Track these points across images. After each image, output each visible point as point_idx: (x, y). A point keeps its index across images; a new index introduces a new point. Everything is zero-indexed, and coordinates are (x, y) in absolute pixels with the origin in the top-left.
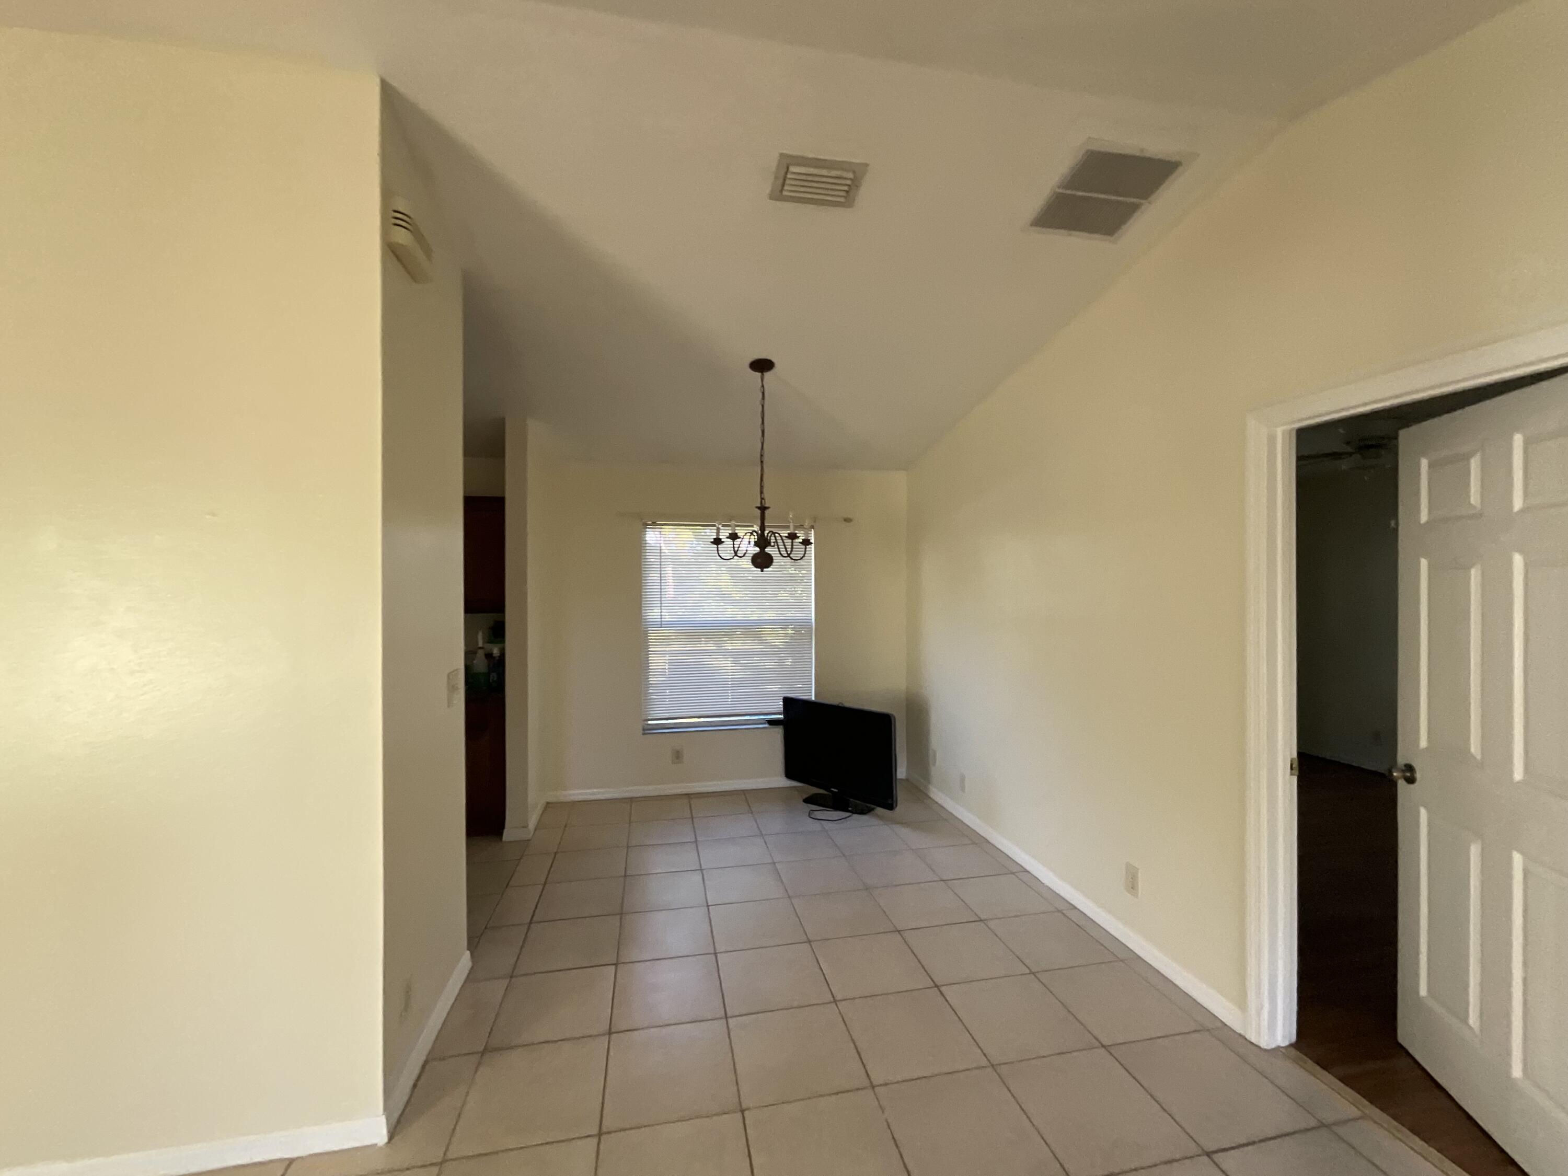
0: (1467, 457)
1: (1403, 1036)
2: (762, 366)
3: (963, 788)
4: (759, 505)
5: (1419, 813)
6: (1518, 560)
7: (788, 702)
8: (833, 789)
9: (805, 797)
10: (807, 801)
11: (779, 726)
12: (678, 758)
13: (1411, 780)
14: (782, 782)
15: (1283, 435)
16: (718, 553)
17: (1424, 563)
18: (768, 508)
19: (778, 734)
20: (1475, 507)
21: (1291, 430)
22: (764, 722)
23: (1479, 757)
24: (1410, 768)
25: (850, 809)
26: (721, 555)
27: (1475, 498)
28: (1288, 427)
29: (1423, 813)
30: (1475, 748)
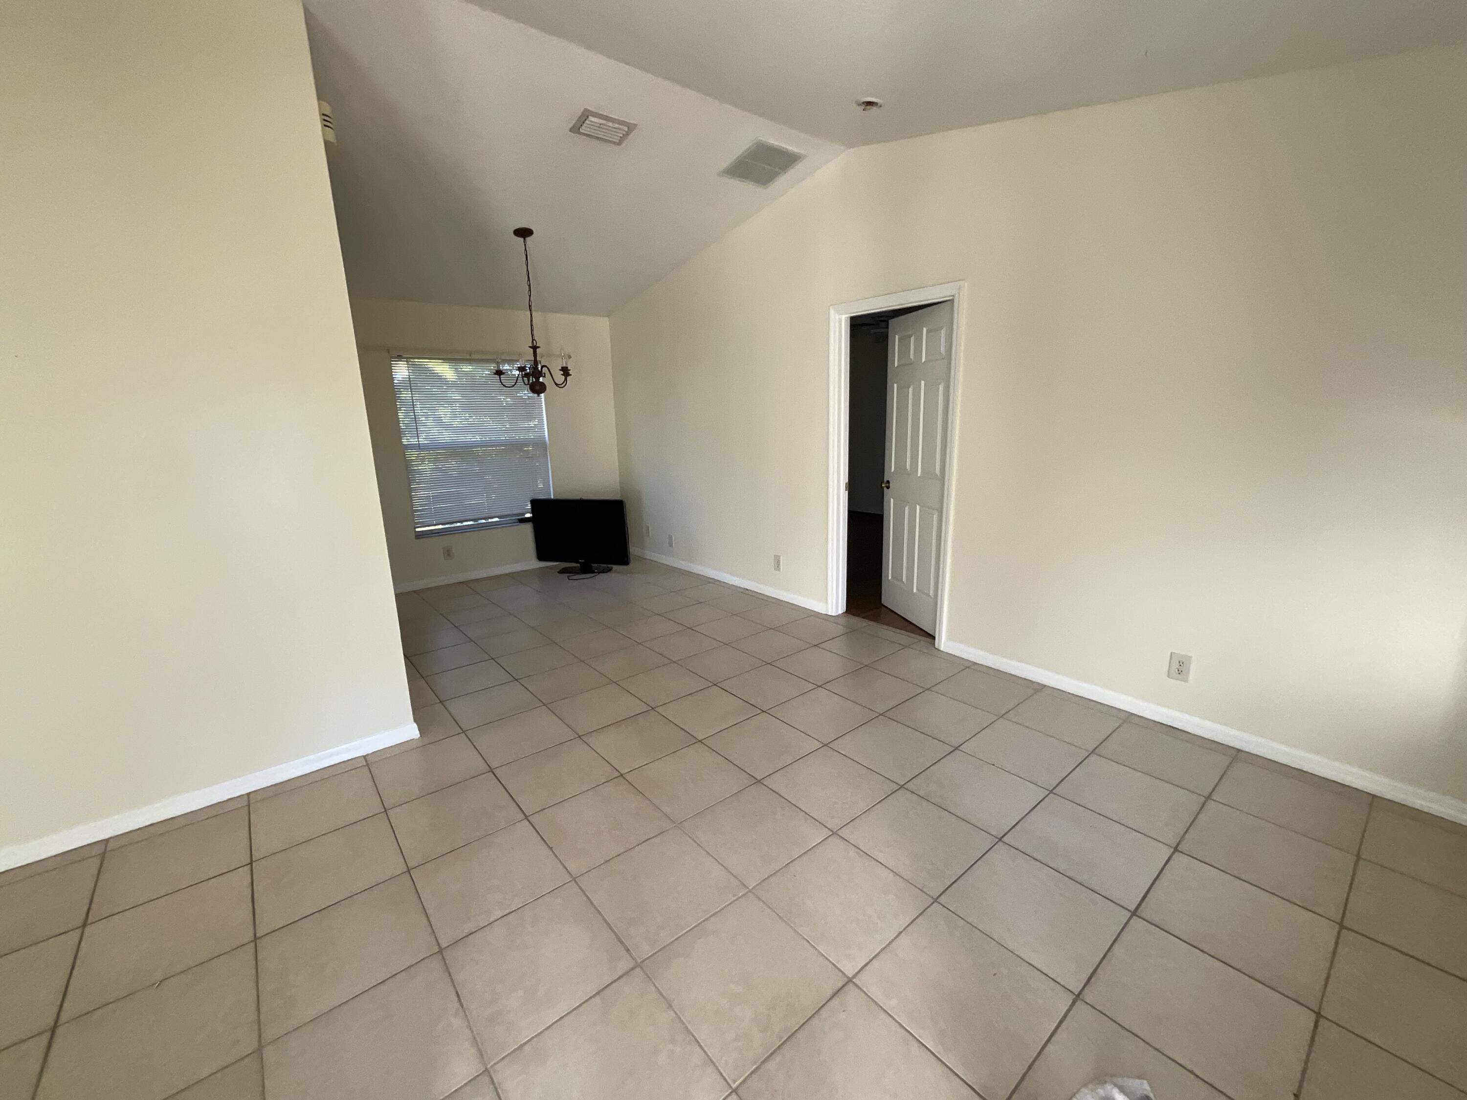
0: (910, 337)
1: (884, 601)
2: (524, 233)
3: (671, 545)
4: (531, 345)
5: (890, 500)
6: (923, 383)
7: (534, 502)
8: (580, 561)
9: (558, 570)
10: (560, 572)
11: (529, 523)
12: (449, 555)
13: (888, 487)
14: (535, 564)
15: (846, 320)
16: (501, 382)
17: (895, 385)
18: (539, 347)
19: (528, 528)
20: (911, 359)
21: (848, 318)
22: (516, 521)
23: (909, 470)
24: (888, 482)
25: (596, 571)
26: (503, 383)
27: (912, 356)
28: (847, 316)
29: (892, 500)
30: (908, 467)
